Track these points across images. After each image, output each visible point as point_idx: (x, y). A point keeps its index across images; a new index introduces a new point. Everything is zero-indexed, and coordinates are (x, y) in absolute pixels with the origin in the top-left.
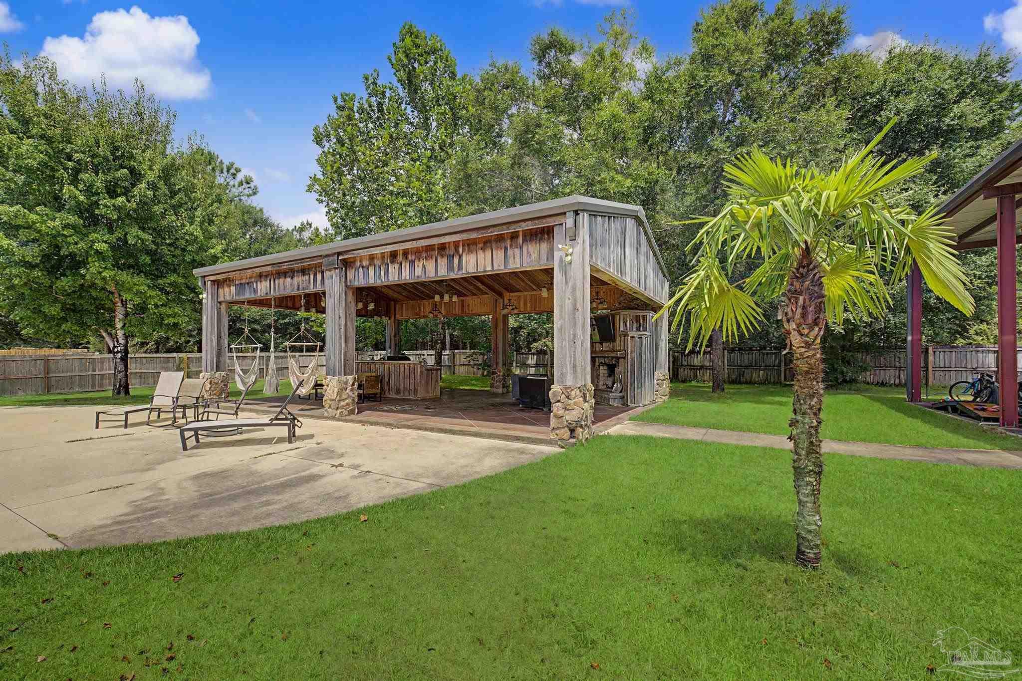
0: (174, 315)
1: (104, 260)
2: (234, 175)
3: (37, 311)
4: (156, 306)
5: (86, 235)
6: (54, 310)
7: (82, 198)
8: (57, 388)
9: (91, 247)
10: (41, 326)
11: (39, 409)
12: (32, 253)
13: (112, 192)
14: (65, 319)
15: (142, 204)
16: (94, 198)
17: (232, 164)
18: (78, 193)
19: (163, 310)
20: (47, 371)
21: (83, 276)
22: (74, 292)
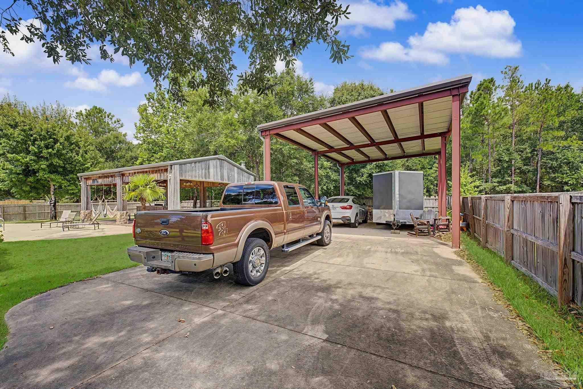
0: (72, 190)
1: (45, 171)
2: (111, 119)
3: (21, 189)
4: (65, 186)
5: (38, 162)
6: (28, 189)
7: (36, 150)
8: (29, 218)
9: (40, 167)
10: (22, 194)
11: (23, 224)
12: (19, 170)
13: (47, 147)
14: (31, 192)
15: (58, 151)
16: (41, 150)
17: (110, 114)
18: (35, 148)
19: (68, 188)
20: (25, 210)
21: (38, 176)
22: (35, 182)
